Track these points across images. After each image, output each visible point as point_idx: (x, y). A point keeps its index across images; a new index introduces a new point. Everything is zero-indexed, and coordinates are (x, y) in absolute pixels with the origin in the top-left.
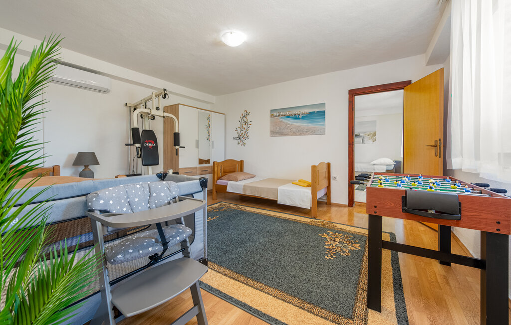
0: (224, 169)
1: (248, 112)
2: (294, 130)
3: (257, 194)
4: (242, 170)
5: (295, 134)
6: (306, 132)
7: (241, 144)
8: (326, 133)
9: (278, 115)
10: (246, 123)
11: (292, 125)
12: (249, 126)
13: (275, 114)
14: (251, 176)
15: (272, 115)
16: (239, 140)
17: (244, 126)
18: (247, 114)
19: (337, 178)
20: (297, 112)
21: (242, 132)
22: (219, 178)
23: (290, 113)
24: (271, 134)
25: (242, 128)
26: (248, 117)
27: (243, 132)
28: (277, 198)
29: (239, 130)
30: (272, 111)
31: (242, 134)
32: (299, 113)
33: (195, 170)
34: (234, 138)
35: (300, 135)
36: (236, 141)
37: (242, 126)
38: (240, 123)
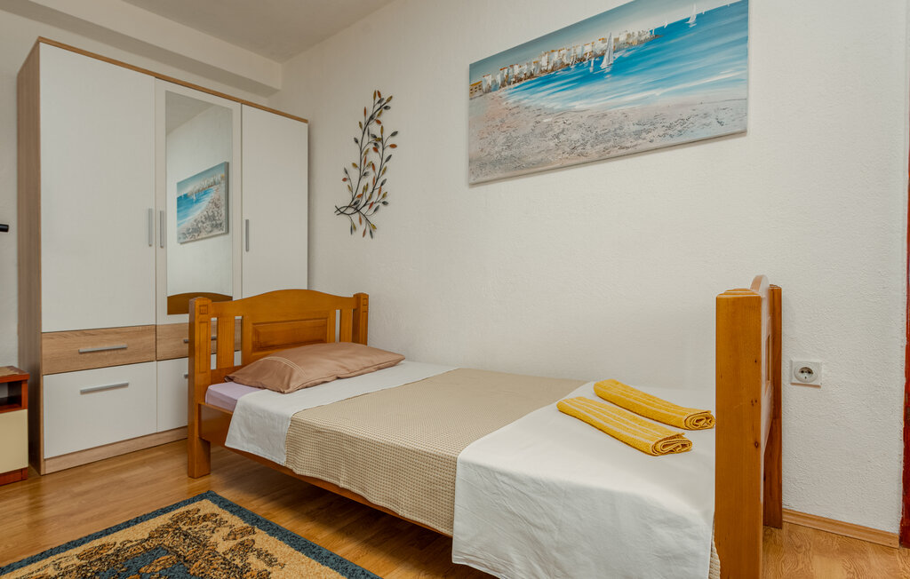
0: (256, 333)
1: (385, 96)
2: (576, 136)
3: (343, 480)
4: (358, 333)
5: (579, 156)
6: (638, 134)
7: (361, 229)
8: (753, 123)
9: (499, 80)
10: (378, 141)
11: (562, 113)
12: (388, 151)
13: (489, 80)
14: (392, 358)
15: (476, 89)
16: (356, 217)
17: (374, 157)
18: (383, 104)
19: (823, 374)
20: (586, 46)
21: (364, 182)
22: (225, 375)
23: (555, 57)
24: (472, 172)
25: (363, 166)
26: (386, 117)
27: (369, 180)
28: (451, 524)
29: (355, 174)
30: (475, 68)
31: (365, 189)
32: (600, 46)
33: (150, 339)
34: (340, 211)
35: (604, 158)
36: (344, 222)
37: (363, 159)
38: (357, 147)
